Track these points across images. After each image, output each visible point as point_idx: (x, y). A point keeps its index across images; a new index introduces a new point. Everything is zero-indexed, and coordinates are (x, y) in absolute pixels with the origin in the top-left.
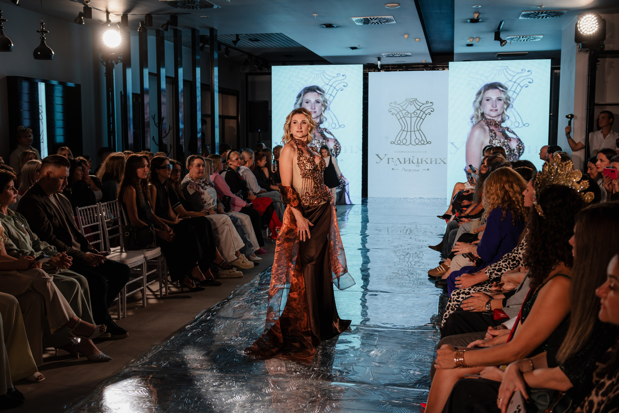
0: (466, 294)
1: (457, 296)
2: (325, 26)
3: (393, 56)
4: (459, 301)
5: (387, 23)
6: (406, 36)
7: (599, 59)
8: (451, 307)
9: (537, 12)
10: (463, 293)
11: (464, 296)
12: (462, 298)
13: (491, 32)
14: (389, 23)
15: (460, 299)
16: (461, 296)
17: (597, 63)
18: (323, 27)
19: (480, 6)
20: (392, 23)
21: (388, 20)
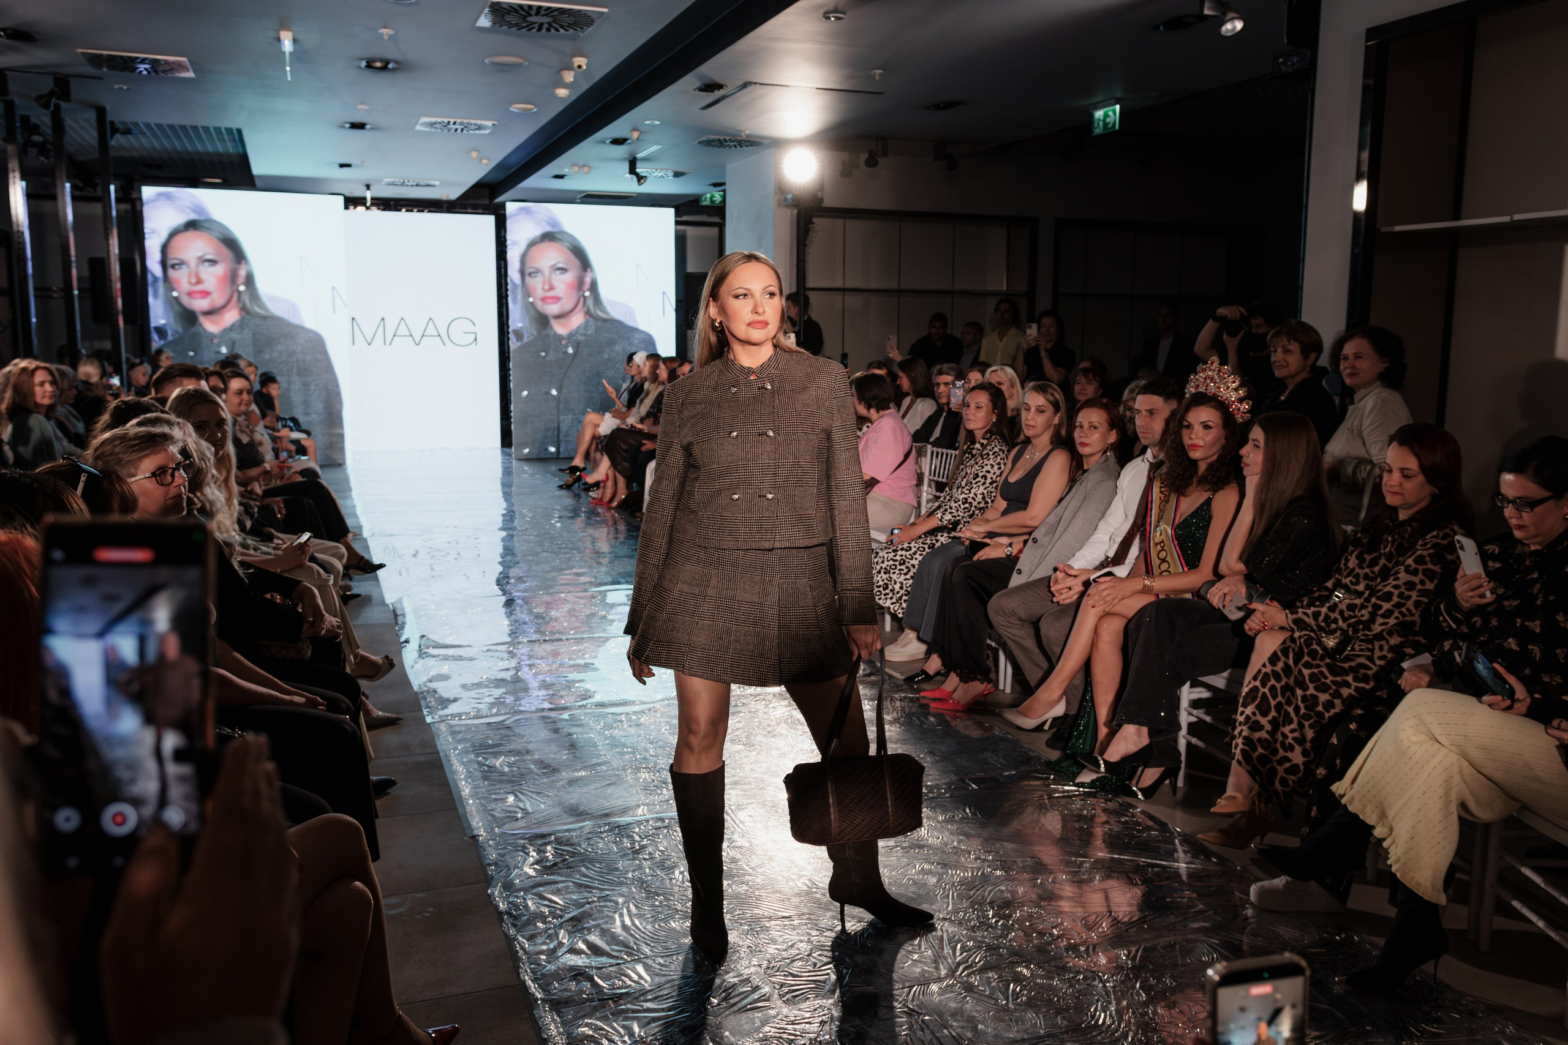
0: (906, 550)
1: (893, 554)
2: (348, 125)
3: (403, 184)
4: (896, 561)
5: (471, 132)
6: (474, 154)
7: (815, 220)
8: (883, 571)
9: (727, 138)
10: (902, 549)
11: (904, 553)
12: (902, 556)
13: (624, 159)
14: (477, 132)
15: (898, 558)
16: (900, 553)
17: (811, 226)
18: (343, 127)
19: (657, 123)
20: (482, 132)
21: (480, 128)
